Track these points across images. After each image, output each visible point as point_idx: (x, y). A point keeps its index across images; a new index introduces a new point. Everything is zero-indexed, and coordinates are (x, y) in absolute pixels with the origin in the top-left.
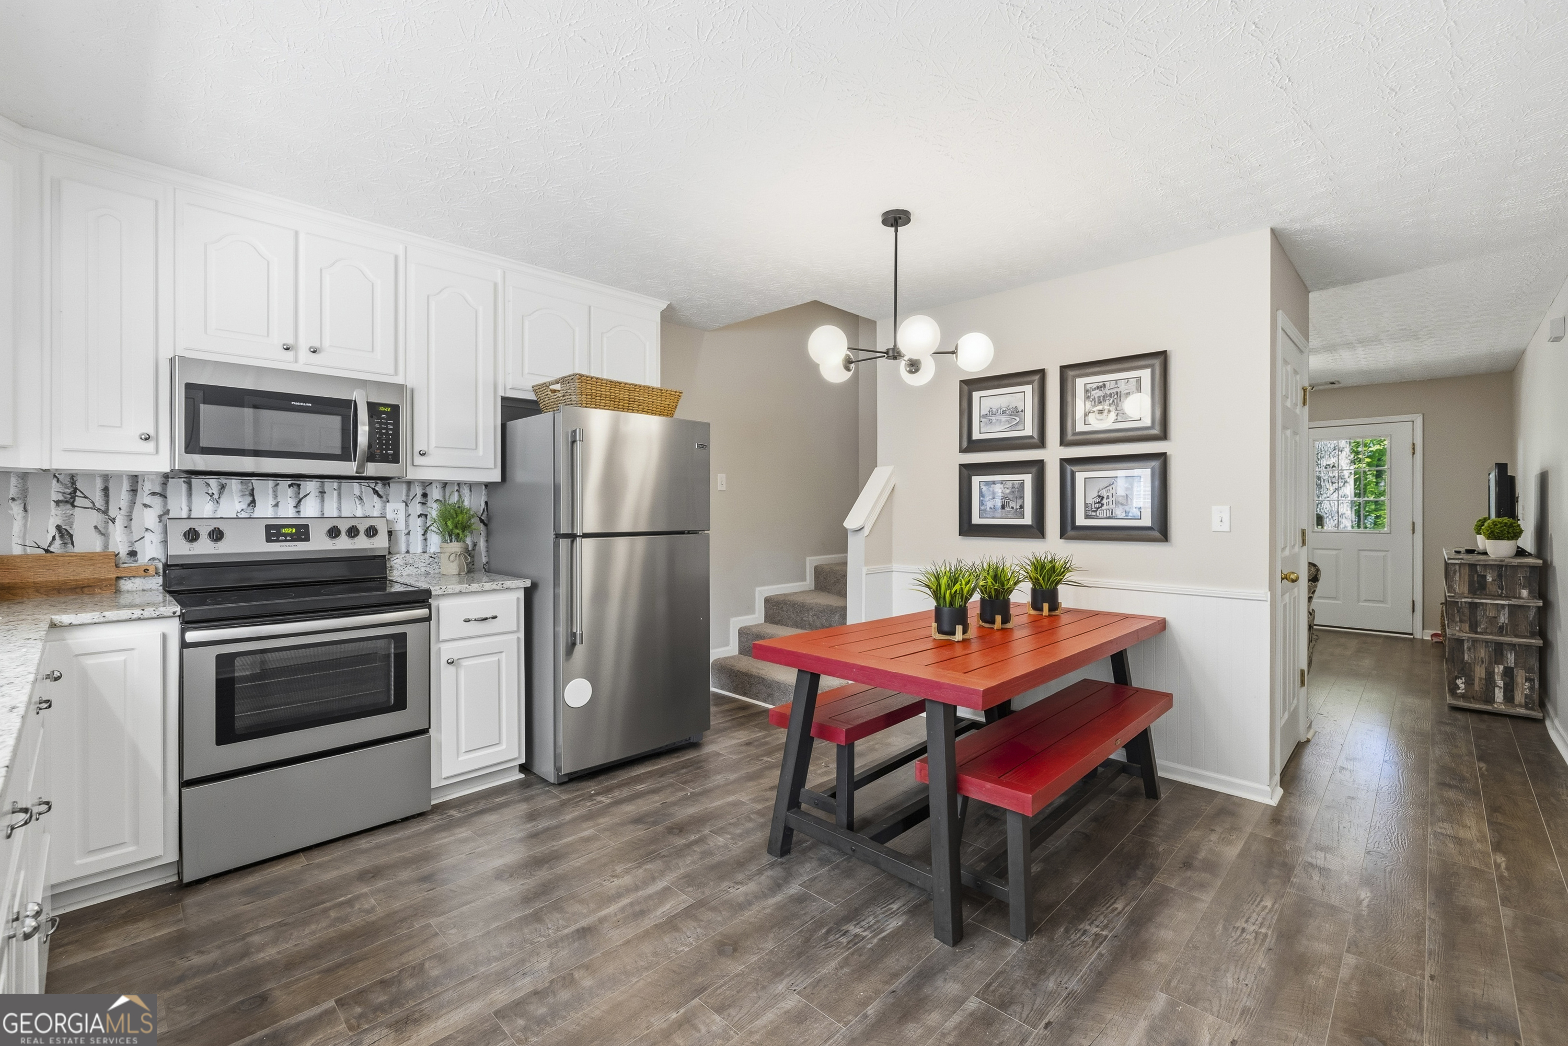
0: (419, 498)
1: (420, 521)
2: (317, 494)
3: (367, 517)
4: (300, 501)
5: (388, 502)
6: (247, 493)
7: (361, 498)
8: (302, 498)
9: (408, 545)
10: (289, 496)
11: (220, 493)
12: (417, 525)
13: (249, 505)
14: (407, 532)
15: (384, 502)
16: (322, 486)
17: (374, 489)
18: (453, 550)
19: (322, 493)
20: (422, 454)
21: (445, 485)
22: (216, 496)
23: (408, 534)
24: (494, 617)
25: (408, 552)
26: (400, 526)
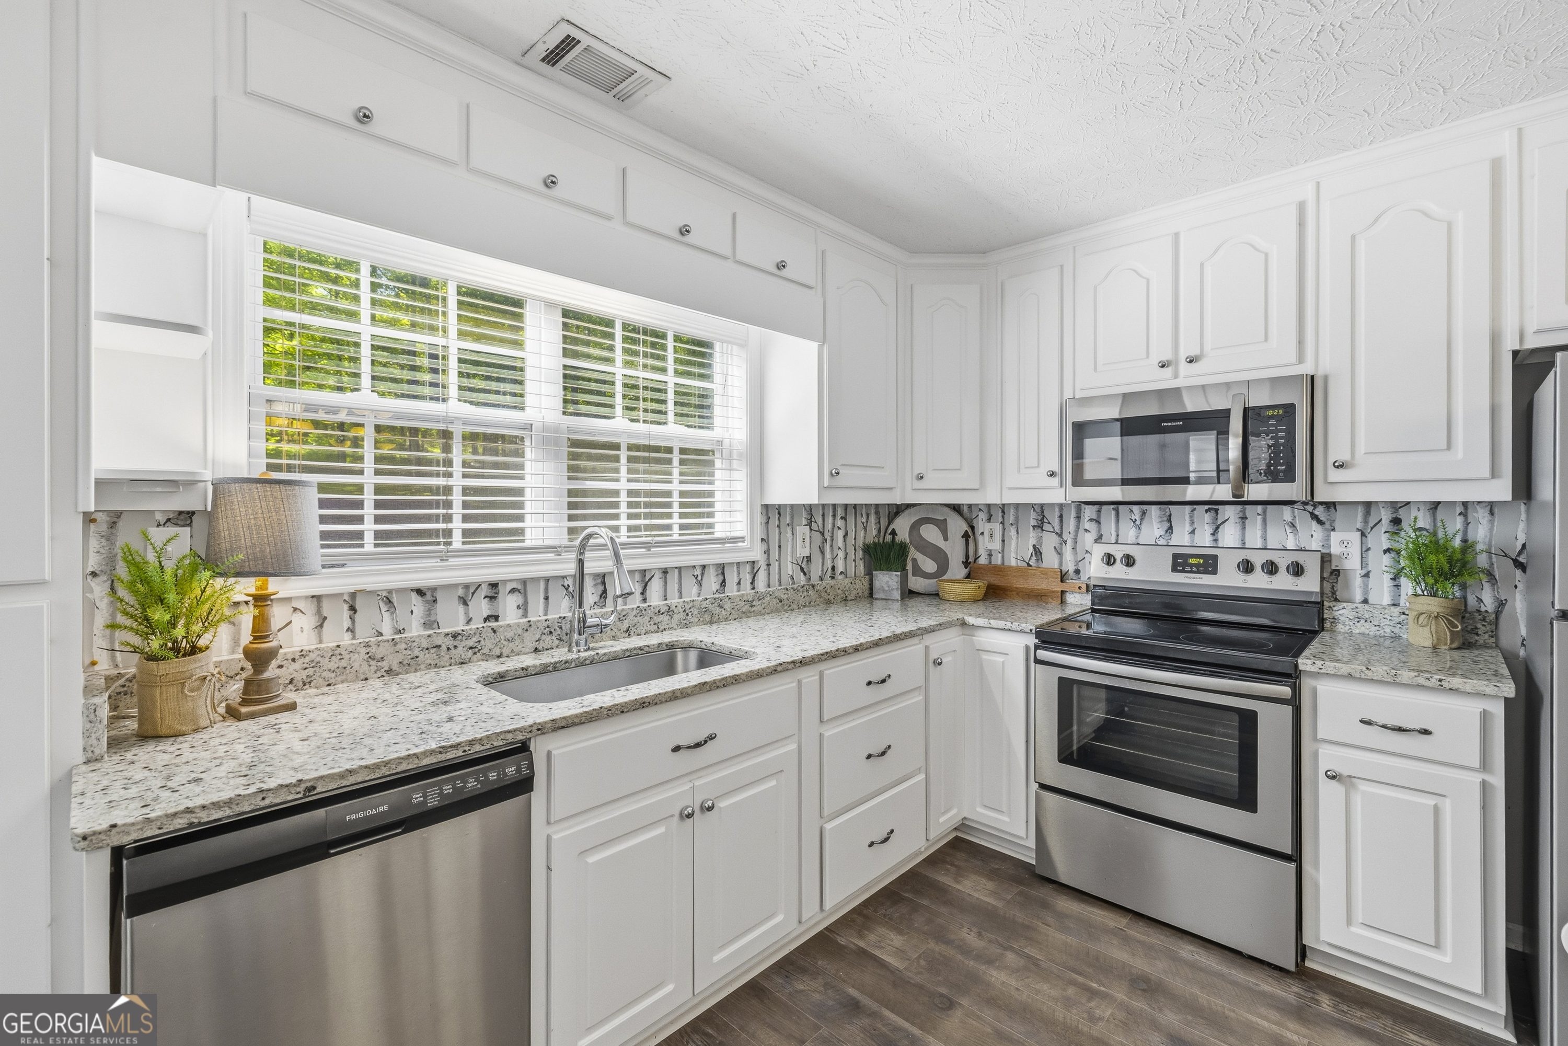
0: (1385, 524)
1: (1387, 559)
2: (1238, 521)
3: (1301, 550)
4: (1218, 528)
5: (1333, 530)
6: (1165, 519)
7: (1293, 525)
8: (1220, 525)
9: (1366, 590)
10: (1206, 522)
11: (1142, 519)
12: (1381, 564)
13: (1167, 531)
14: (1364, 572)
15: (1327, 530)
16: (1243, 511)
17: (1312, 514)
19: (1244, 518)
20: (1340, 466)
21: (1434, 505)
22: (1138, 522)
23: (1367, 575)
24: (1427, 732)
25: (1365, 601)
26: (1352, 563)
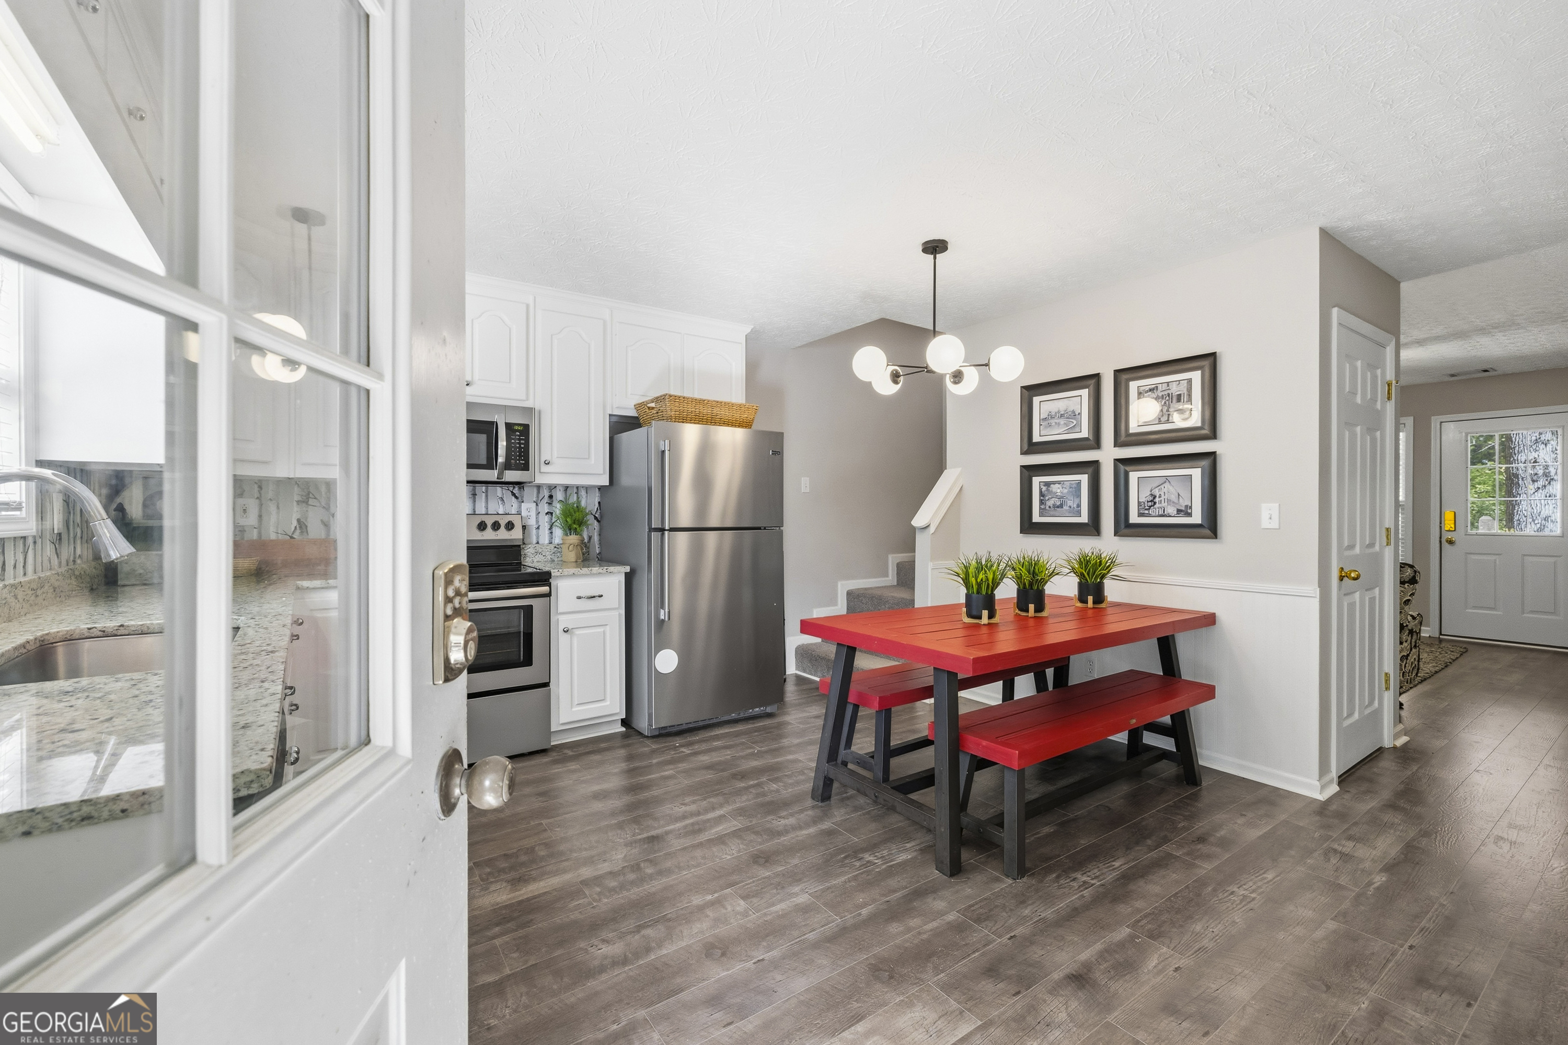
0: (546, 499)
1: (547, 518)
2: (471, 496)
3: (506, 514)
5: (523, 502)
7: (502, 499)
9: (538, 537)
12: (545, 521)
14: (537, 526)
15: (520, 502)
16: (474, 490)
17: (512, 492)
18: (571, 542)
19: (474, 495)
20: (547, 463)
21: (566, 488)
23: (538, 528)
24: (601, 596)
25: (538, 543)
26: (532, 522)
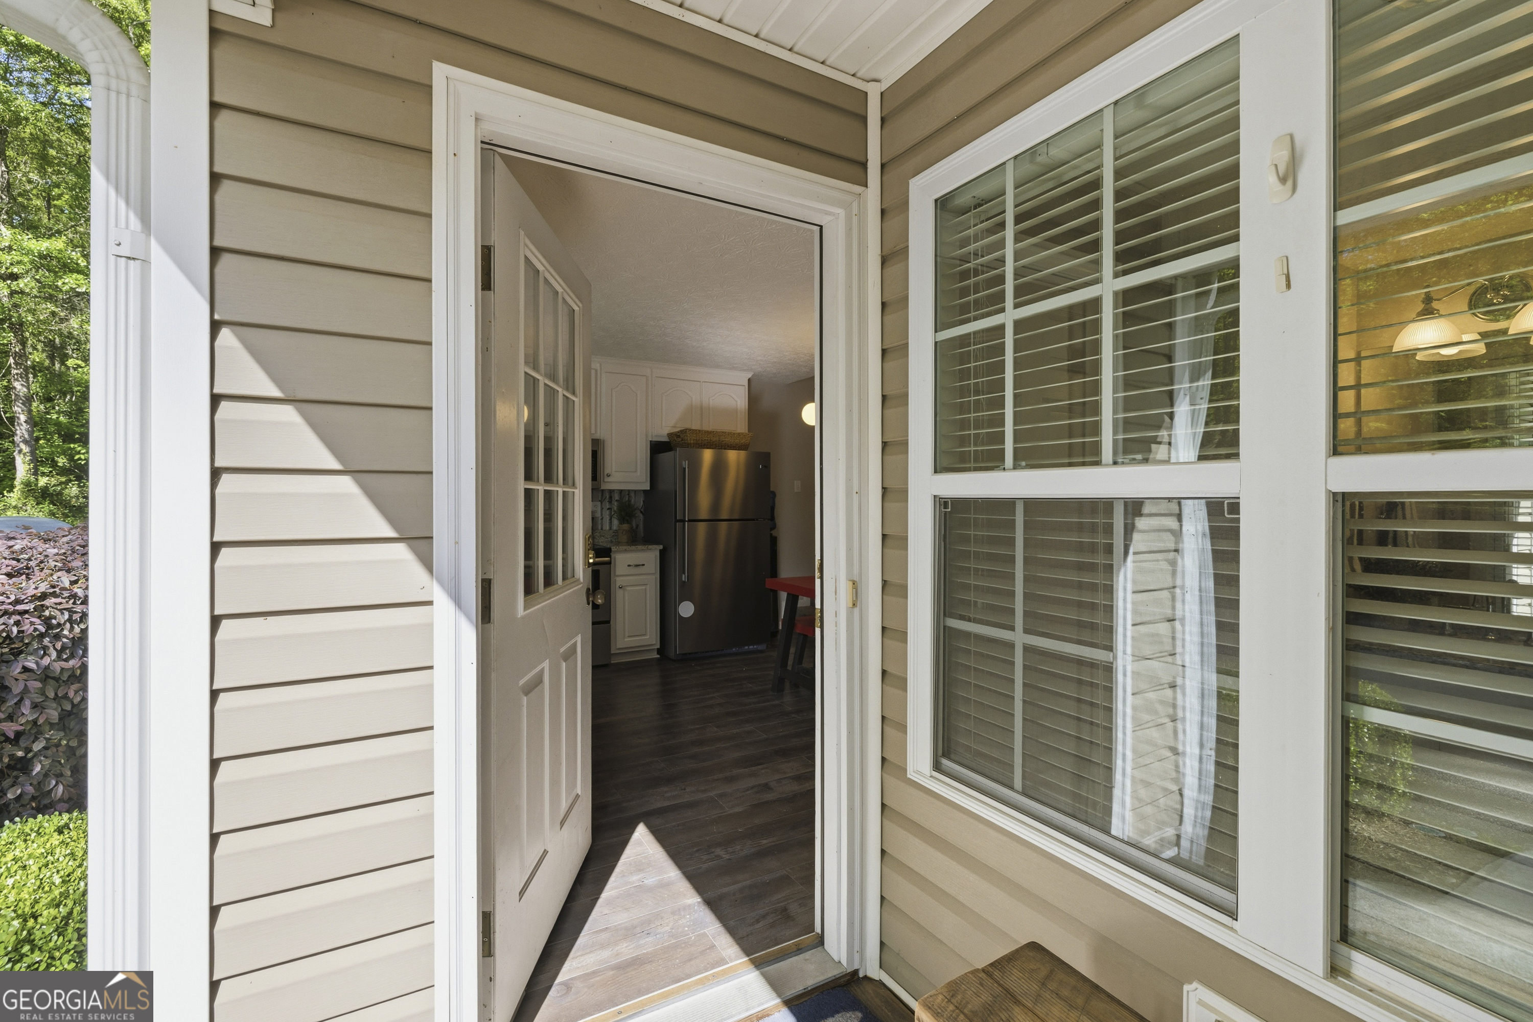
0: (607, 500)
1: (608, 512)
12: (606, 514)
14: (601, 517)
18: (624, 528)
20: (608, 477)
21: (621, 491)
24: (643, 565)
26: (598, 515)
